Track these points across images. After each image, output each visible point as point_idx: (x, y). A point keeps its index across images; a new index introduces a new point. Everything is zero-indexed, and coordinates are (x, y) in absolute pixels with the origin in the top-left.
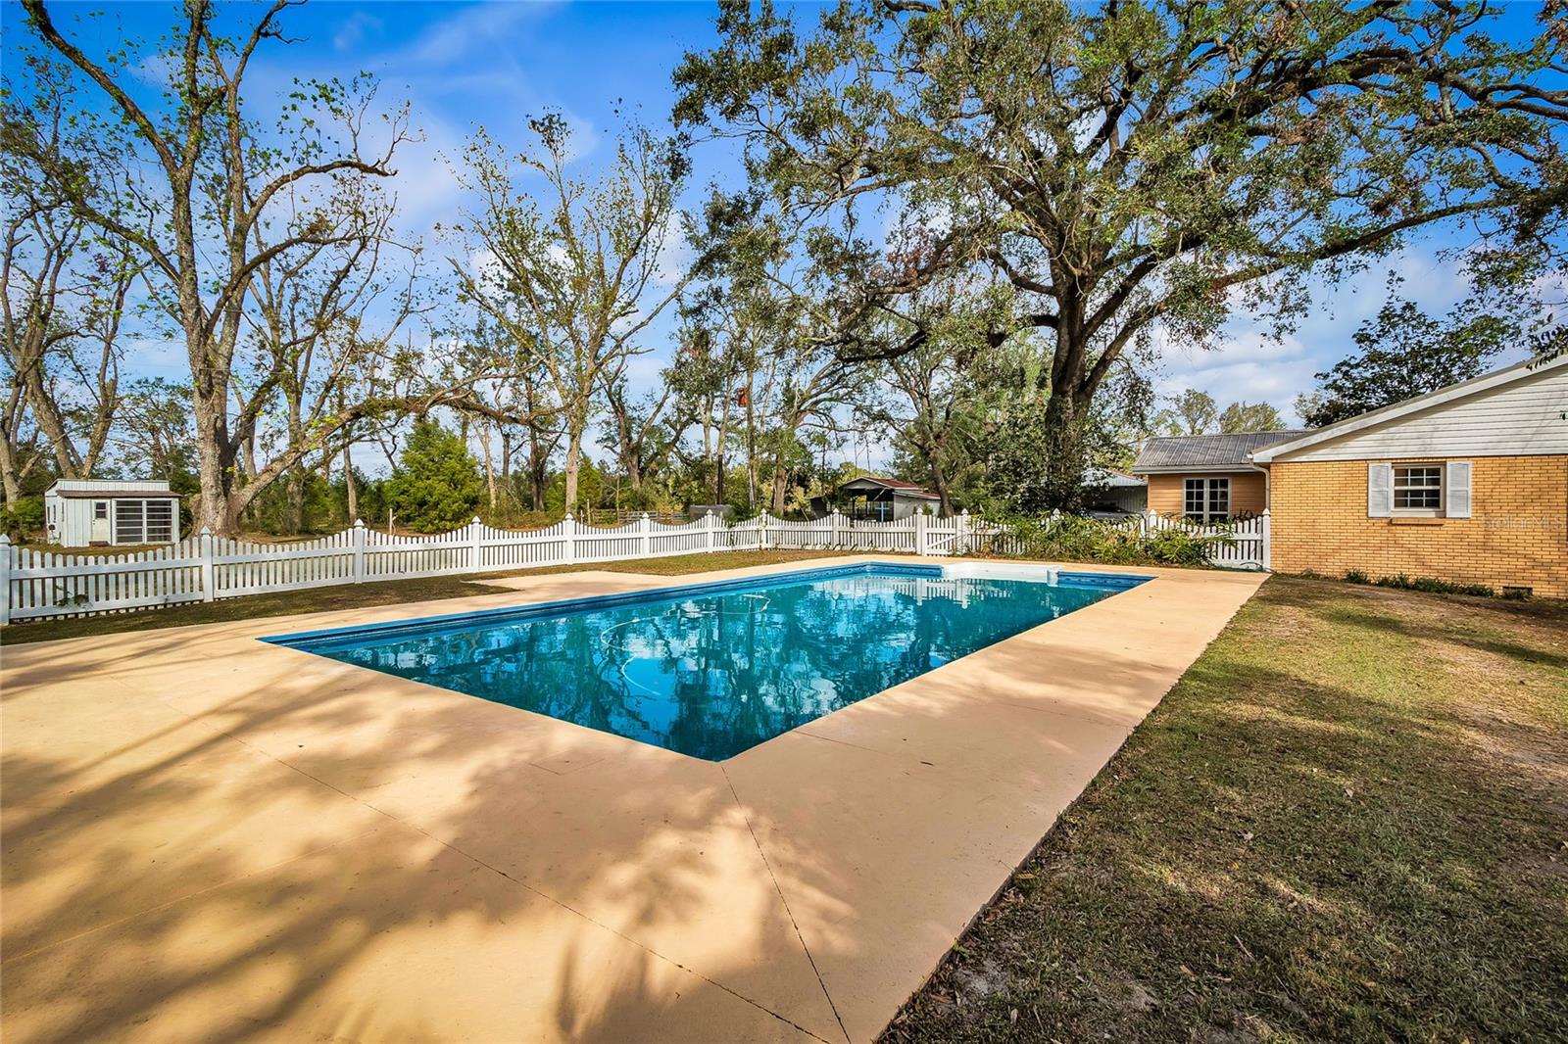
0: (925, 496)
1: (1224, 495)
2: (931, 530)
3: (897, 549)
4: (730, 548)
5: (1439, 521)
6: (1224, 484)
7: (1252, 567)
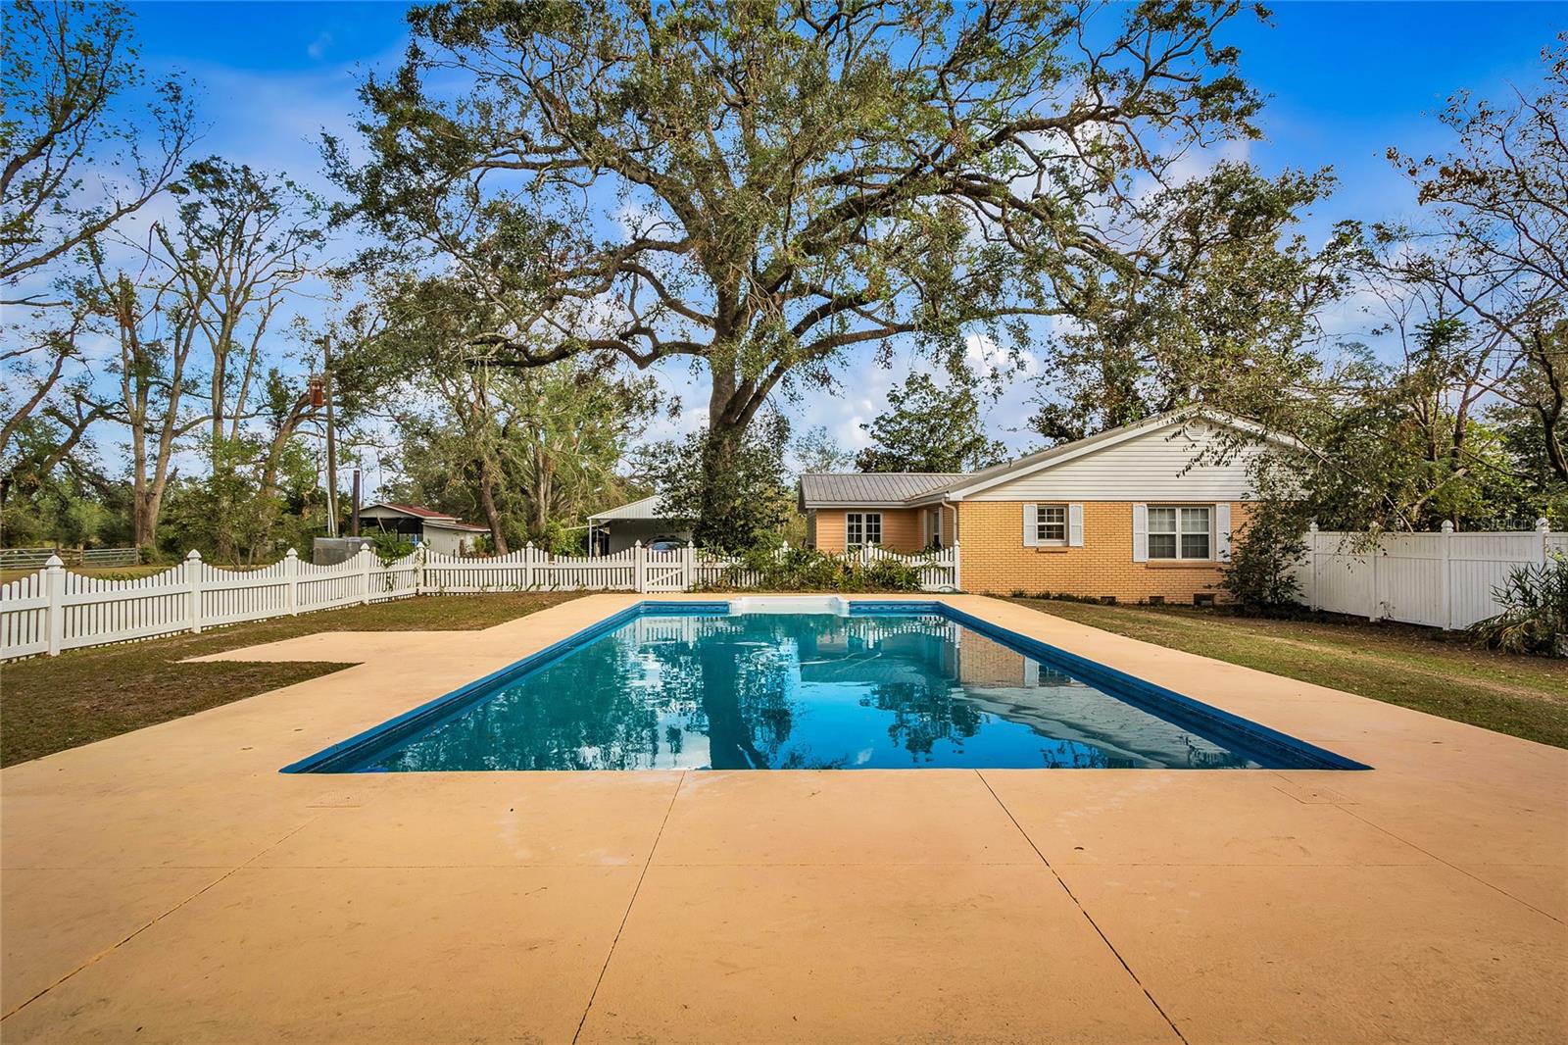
0: (461, 527)
1: (877, 529)
2: (651, 565)
3: (611, 588)
4: (387, 594)
5: (1066, 549)
6: (877, 519)
7: (948, 590)
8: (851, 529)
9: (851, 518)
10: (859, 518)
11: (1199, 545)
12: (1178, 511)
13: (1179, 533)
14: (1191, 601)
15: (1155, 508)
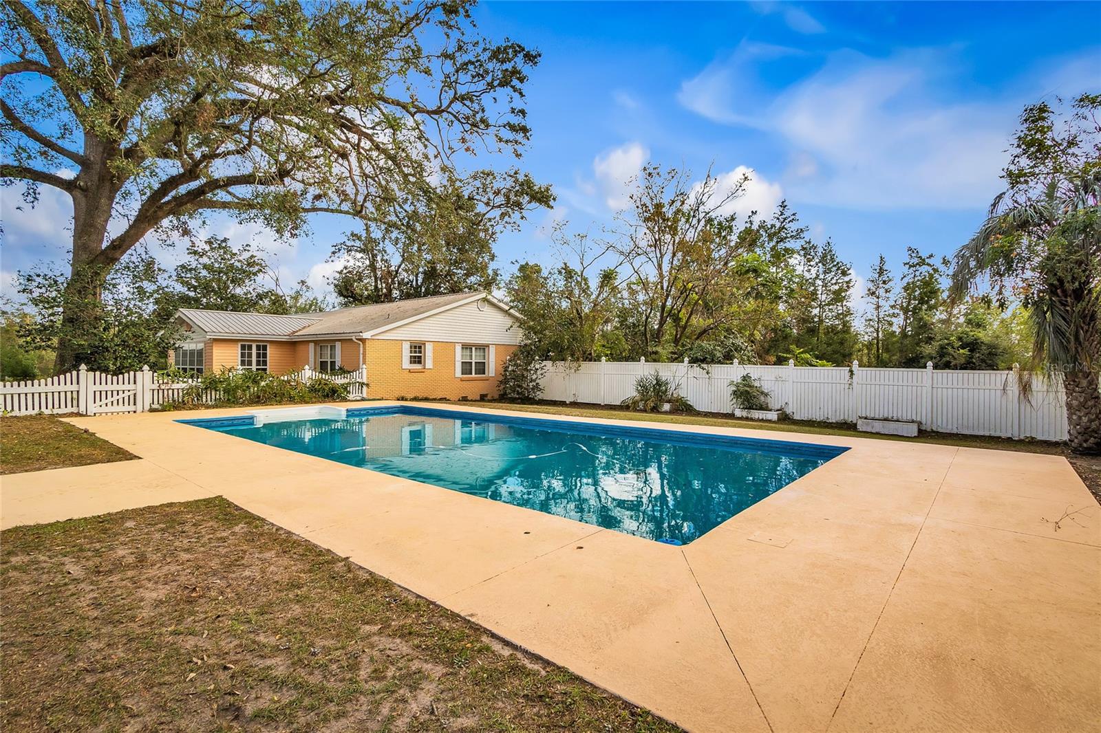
1: (265, 355)
2: (98, 387)
5: (423, 370)
6: (265, 348)
7: (359, 398)
8: (243, 355)
9: (243, 347)
10: (250, 347)
11: (481, 368)
12: (474, 349)
13: (473, 361)
14: (479, 398)
15: (467, 347)
